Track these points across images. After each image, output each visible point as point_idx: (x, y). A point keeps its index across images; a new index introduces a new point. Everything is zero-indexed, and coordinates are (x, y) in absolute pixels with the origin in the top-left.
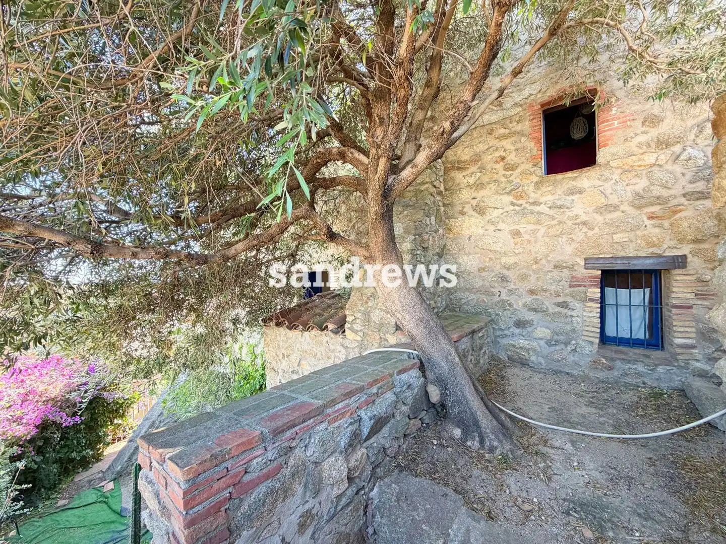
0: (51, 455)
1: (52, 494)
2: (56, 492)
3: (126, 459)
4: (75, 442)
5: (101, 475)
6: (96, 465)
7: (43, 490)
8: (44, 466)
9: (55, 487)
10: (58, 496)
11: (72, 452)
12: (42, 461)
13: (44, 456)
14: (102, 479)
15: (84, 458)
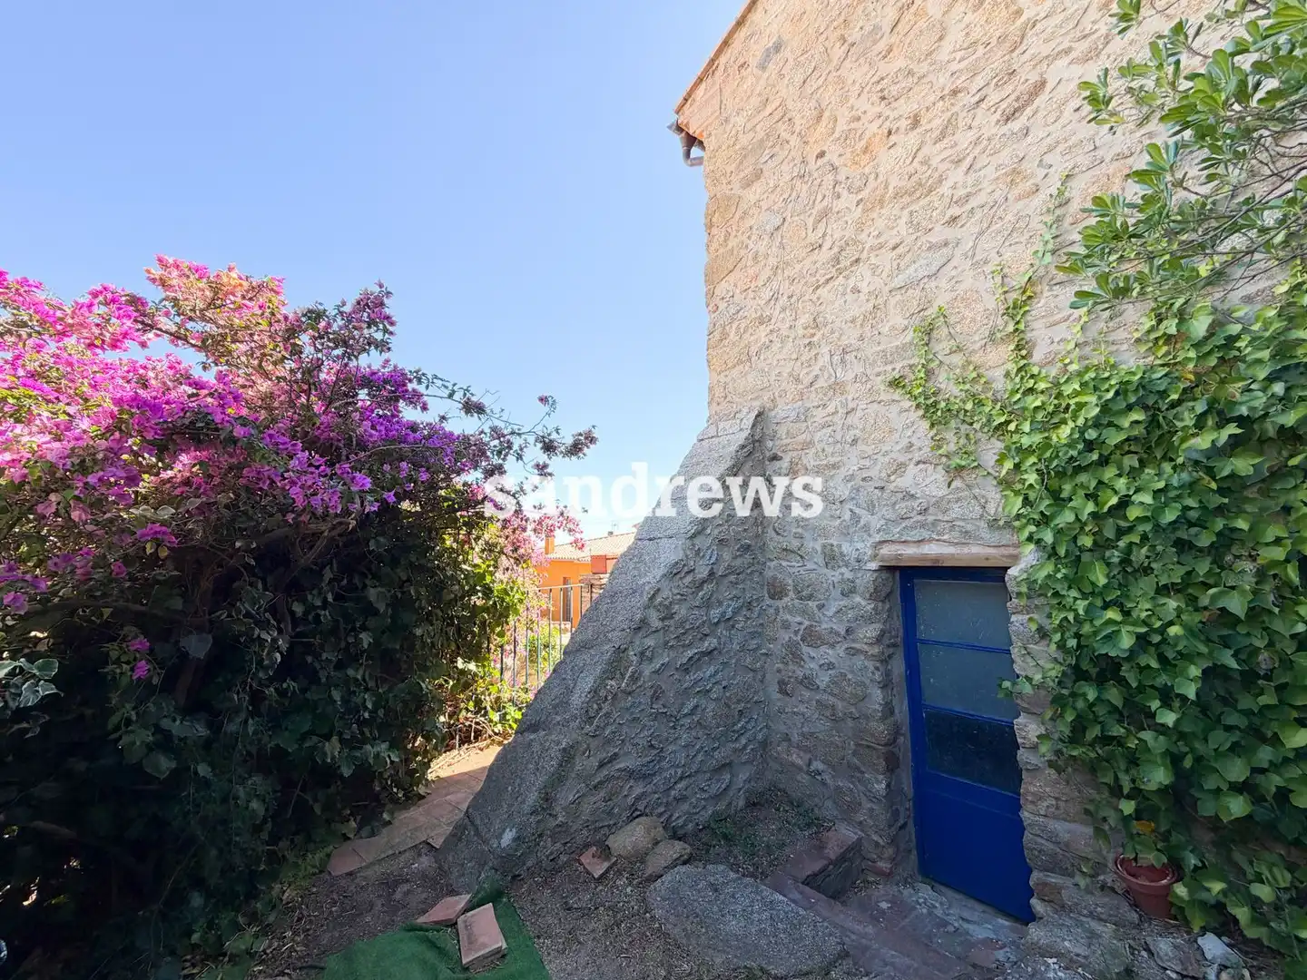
0: (244, 727)
1: (238, 928)
2: (254, 918)
3: (532, 798)
4: (336, 695)
5: (425, 862)
6: (404, 816)
7: (197, 900)
8: (203, 770)
9: (252, 895)
10: (262, 945)
11: (328, 737)
12: (207, 745)
13: (215, 727)
14: (440, 886)
15: (365, 774)
